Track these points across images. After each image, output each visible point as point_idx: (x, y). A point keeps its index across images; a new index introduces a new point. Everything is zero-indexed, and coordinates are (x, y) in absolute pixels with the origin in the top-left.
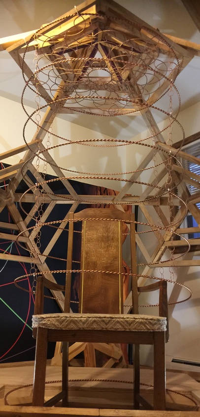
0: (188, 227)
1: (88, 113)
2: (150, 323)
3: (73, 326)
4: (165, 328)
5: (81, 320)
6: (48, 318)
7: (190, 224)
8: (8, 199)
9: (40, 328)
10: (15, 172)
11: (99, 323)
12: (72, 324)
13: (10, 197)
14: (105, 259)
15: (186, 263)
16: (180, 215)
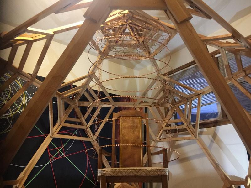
0: (175, 119)
1: (121, 59)
2: (160, 171)
3: (120, 174)
4: (167, 173)
5: (124, 171)
6: (107, 170)
7: (176, 118)
8: (74, 104)
9: (102, 176)
10: (80, 90)
11: (134, 172)
12: (119, 173)
13: (76, 103)
14: (133, 138)
15: (174, 139)
16: (170, 113)
